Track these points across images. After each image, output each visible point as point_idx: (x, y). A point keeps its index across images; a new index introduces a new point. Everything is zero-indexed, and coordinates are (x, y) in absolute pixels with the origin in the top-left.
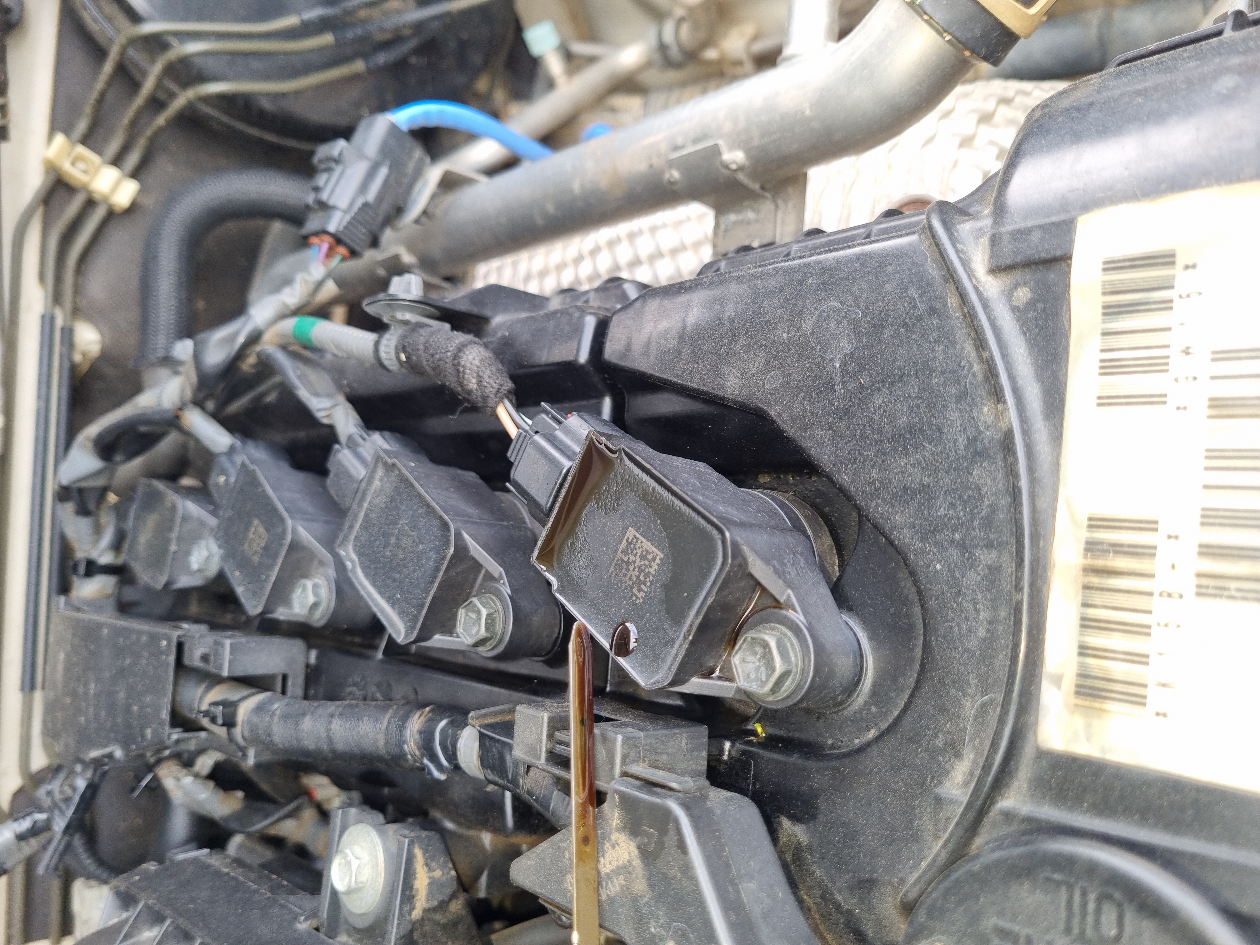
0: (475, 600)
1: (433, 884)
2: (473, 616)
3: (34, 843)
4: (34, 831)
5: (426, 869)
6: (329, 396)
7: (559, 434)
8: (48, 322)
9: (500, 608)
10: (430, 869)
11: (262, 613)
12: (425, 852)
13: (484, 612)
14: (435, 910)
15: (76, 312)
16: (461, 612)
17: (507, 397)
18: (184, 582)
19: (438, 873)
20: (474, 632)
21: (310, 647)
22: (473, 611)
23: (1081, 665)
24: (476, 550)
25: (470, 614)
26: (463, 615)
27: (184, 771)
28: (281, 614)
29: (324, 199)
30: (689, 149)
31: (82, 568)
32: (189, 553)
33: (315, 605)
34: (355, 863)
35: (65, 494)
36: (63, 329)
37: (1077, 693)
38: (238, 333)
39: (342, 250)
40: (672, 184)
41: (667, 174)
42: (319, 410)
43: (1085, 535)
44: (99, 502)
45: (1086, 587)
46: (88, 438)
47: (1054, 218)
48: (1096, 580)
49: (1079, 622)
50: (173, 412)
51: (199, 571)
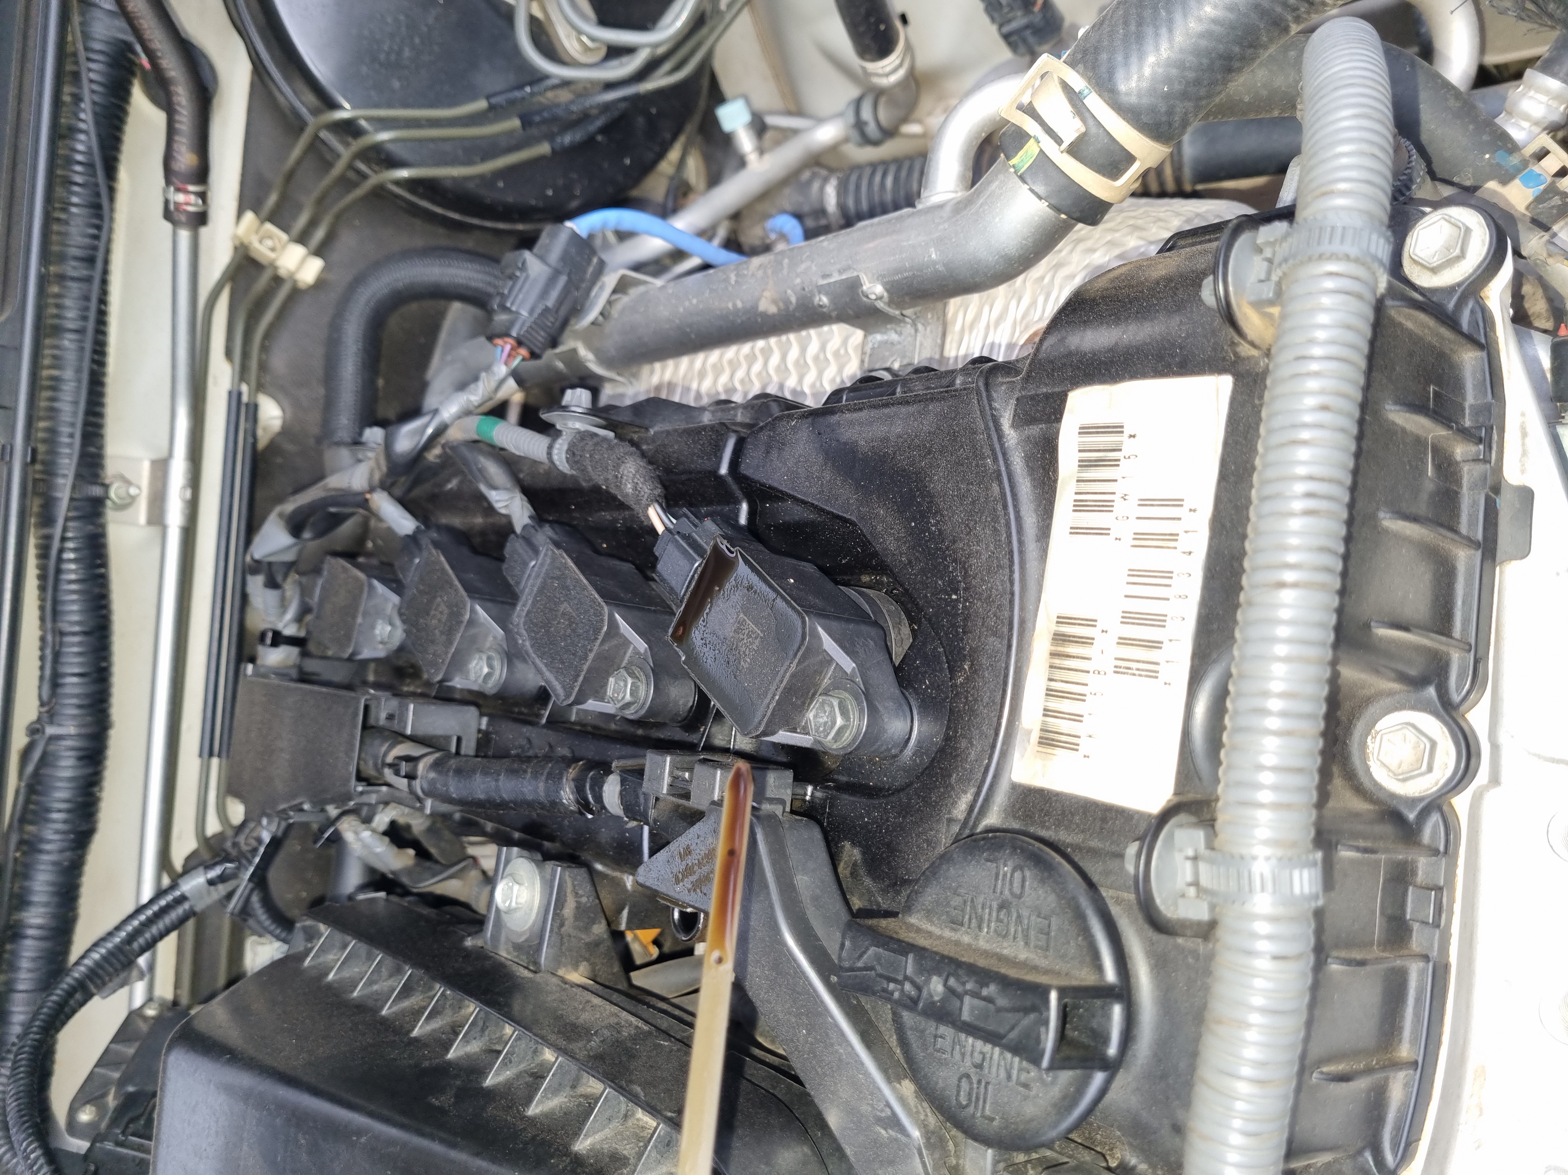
0: (623, 672)
1: (579, 907)
2: (621, 684)
3: (222, 889)
4: (223, 878)
5: (574, 895)
6: (506, 489)
7: (694, 534)
8: (235, 397)
9: (643, 678)
10: (578, 896)
11: (441, 682)
12: (574, 879)
13: (630, 681)
15: (260, 387)
16: (612, 680)
17: (657, 501)
18: (366, 654)
19: (584, 900)
20: (620, 698)
21: (482, 715)
22: (620, 680)
23: (1044, 723)
24: (626, 629)
25: (618, 682)
26: (613, 683)
27: (364, 826)
28: (458, 682)
29: (508, 305)
30: (836, 278)
31: (269, 641)
32: (373, 627)
33: (488, 676)
34: (516, 887)
35: (256, 567)
36: (247, 405)
37: (1040, 743)
38: (426, 426)
39: (523, 352)
40: (821, 306)
41: (817, 299)
42: (497, 501)
43: (1054, 628)
44: (286, 576)
45: (1051, 667)
46: (281, 515)
47: (1057, 390)
48: (1057, 662)
49: (1044, 692)
50: (362, 494)
51: (382, 643)
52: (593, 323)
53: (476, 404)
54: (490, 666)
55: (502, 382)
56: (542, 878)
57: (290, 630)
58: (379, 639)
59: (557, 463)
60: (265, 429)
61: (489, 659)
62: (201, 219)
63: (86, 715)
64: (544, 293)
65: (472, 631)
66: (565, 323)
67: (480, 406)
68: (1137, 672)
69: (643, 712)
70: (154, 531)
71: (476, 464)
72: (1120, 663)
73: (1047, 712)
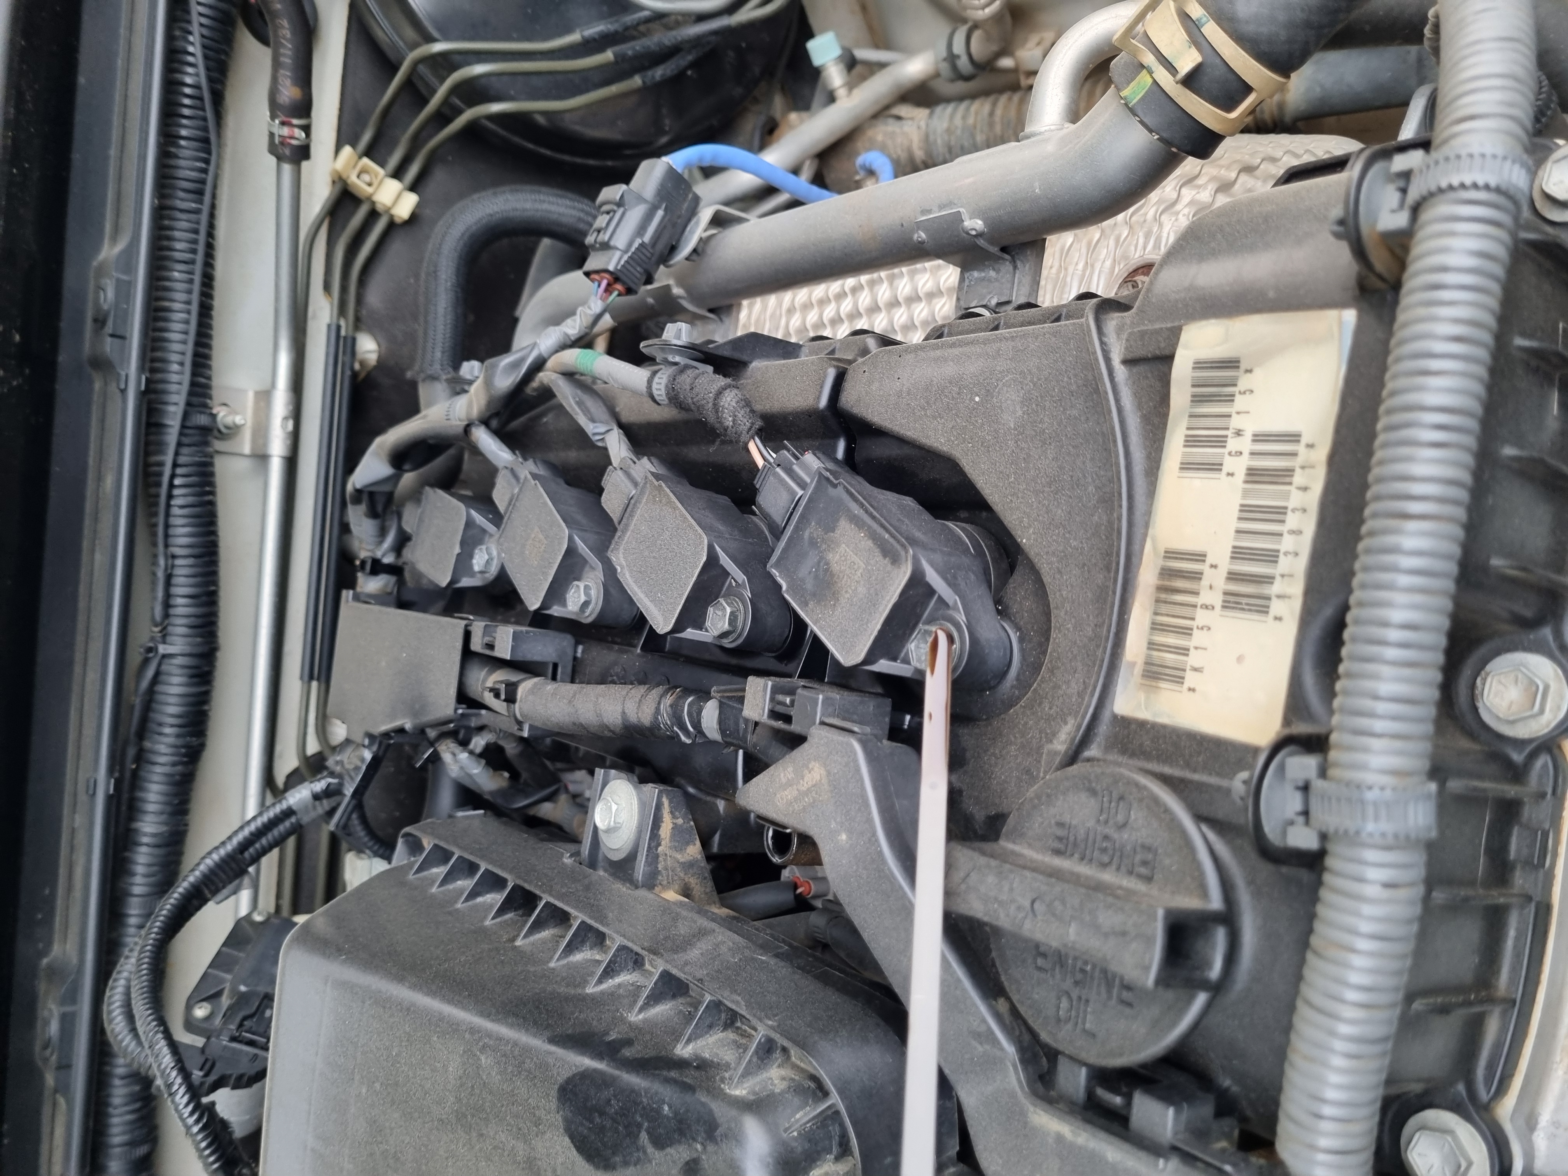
0: (721, 600)
1: (676, 829)
2: (720, 613)
4: (327, 794)
5: (671, 816)
7: (795, 467)
8: (334, 331)
9: (741, 606)
10: (674, 817)
12: (670, 802)
13: (728, 610)
15: (357, 321)
16: (711, 610)
18: (467, 582)
19: (680, 821)
20: (719, 626)
21: (577, 643)
22: (719, 610)
23: (1149, 656)
24: (725, 561)
25: (717, 611)
26: (712, 612)
27: (461, 748)
28: (556, 611)
30: (935, 214)
31: (368, 569)
32: (471, 556)
33: (586, 604)
34: (615, 808)
35: (356, 496)
36: (345, 338)
37: (1143, 676)
38: (525, 359)
39: (619, 287)
40: (919, 242)
41: (916, 235)
42: (595, 434)
43: (1161, 562)
44: (385, 506)
45: (1158, 601)
46: (381, 447)
47: (1168, 325)
48: (1163, 596)
49: (1149, 625)
50: (463, 429)
51: (479, 572)
52: (686, 259)
54: (587, 594)
55: (599, 317)
56: (640, 798)
57: (388, 559)
58: (477, 568)
59: (656, 397)
60: (362, 363)
61: (587, 588)
62: (303, 153)
63: (196, 636)
64: (641, 229)
67: (577, 340)
68: (1246, 607)
69: (740, 641)
72: (1228, 598)
73: (1152, 645)
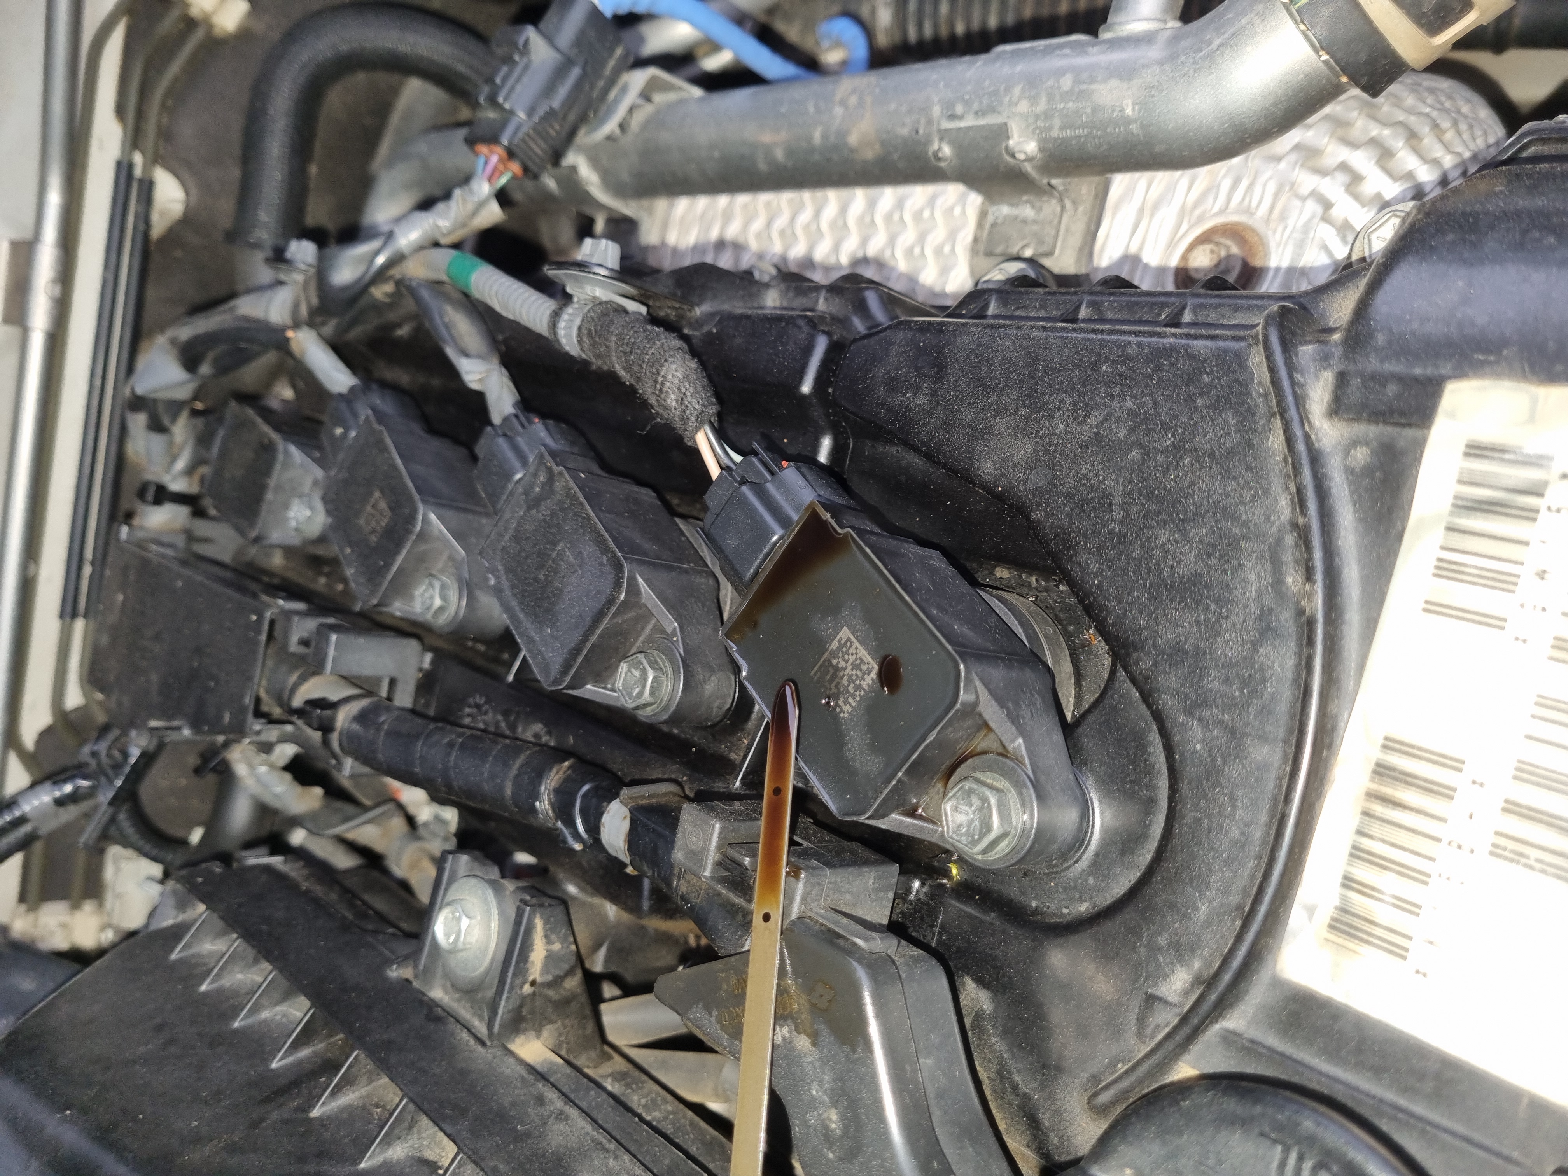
0: (639, 655)
1: (550, 958)
2: (637, 673)
3: (75, 809)
4: (75, 798)
5: (544, 941)
6: (482, 357)
7: (770, 486)
8: (124, 170)
9: (670, 671)
10: (549, 942)
12: (546, 922)
13: (651, 674)
14: (548, 985)
16: (624, 666)
17: (710, 423)
18: (277, 537)
19: (557, 947)
20: (636, 692)
22: (637, 669)
23: (1343, 899)
24: (649, 597)
25: (633, 670)
26: (625, 670)
28: (398, 609)
29: (500, 100)
30: (969, 122)
31: (150, 494)
32: (286, 506)
33: (441, 609)
34: (465, 922)
35: (137, 403)
36: (140, 181)
37: (1331, 927)
38: (377, 253)
39: (515, 167)
40: (939, 159)
41: (936, 146)
42: (468, 372)
43: (1377, 754)
44: (174, 418)
45: (1366, 814)
46: (173, 342)
47: (1418, 371)
48: (1378, 809)
49: (1348, 849)
50: (283, 329)
51: (296, 530)
52: (610, 138)
53: (445, 231)
54: (444, 598)
55: (481, 205)
56: (502, 913)
57: (177, 486)
58: (293, 524)
59: (563, 341)
60: (162, 214)
61: (443, 587)
64: (549, 89)
65: (422, 547)
66: (572, 134)
67: (450, 233)
68: (1538, 866)
69: (665, 717)
70: (13, 331)
71: (441, 317)
72: (1502, 841)
73: (1348, 882)
